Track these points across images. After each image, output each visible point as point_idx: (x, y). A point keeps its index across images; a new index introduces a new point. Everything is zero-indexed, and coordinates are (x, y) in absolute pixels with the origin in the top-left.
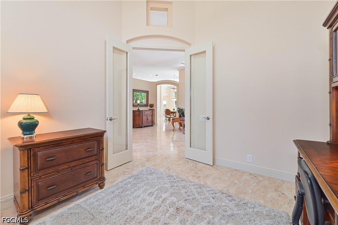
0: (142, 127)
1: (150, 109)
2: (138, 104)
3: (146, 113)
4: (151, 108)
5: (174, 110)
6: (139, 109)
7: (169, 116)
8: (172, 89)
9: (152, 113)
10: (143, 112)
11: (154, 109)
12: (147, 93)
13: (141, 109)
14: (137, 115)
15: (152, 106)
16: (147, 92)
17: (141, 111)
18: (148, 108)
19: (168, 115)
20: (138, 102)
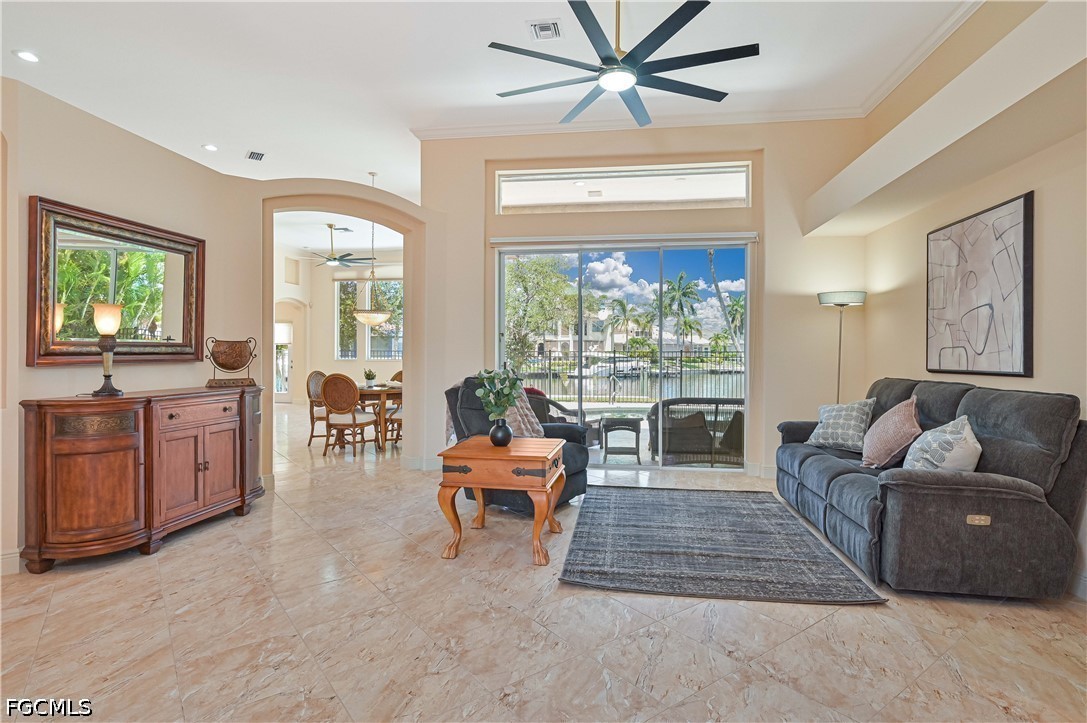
0: (144, 550)
1: (215, 385)
2: (107, 343)
3: (190, 413)
4: (222, 375)
5: (370, 376)
6: (108, 391)
7: (346, 419)
8: (336, 263)
9: (241, 412)
10: (156, 407)
11: (252, 384)
12: (187, 254)
13: (134, 382)
14: (90, 446)
15: (233, 356)
16: (193, 250)
17: (132, 401)
18: (204, 372)
19: (341, 410)
20: (107, 323)
